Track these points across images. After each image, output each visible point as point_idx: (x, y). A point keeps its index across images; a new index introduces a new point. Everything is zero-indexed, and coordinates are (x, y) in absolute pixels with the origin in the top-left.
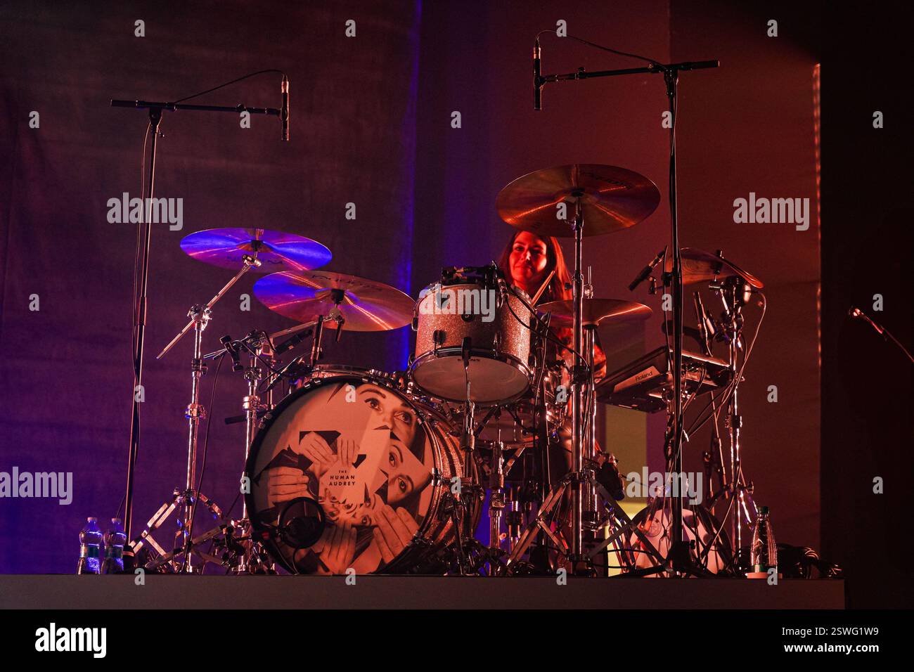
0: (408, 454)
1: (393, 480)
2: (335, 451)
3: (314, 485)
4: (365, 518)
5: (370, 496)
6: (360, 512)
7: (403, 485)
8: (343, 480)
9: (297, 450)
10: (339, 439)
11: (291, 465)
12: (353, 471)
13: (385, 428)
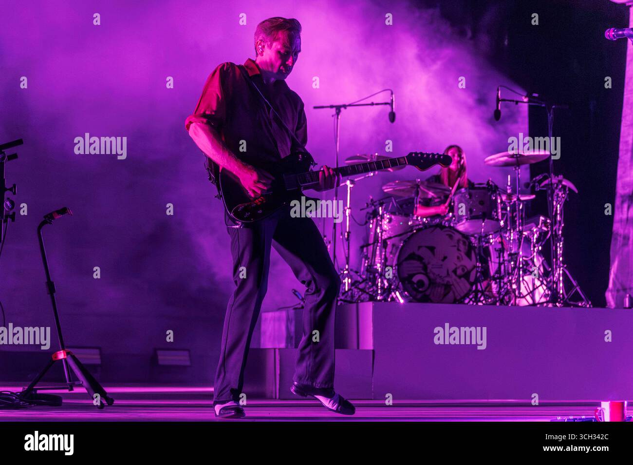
0: (465, 257)
1: (459, 268)
5: (450, 272)
9: (417, 253)
10: (435, 250)
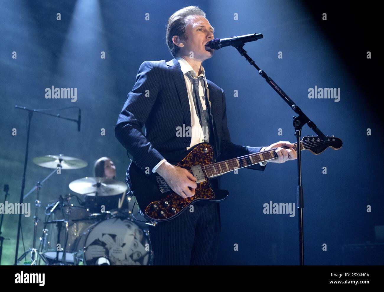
3: (107, 252)
6: (123, 263)
7: (138, 255)
8: (117, 251)
11: (99, 245)
12: (121, 248)
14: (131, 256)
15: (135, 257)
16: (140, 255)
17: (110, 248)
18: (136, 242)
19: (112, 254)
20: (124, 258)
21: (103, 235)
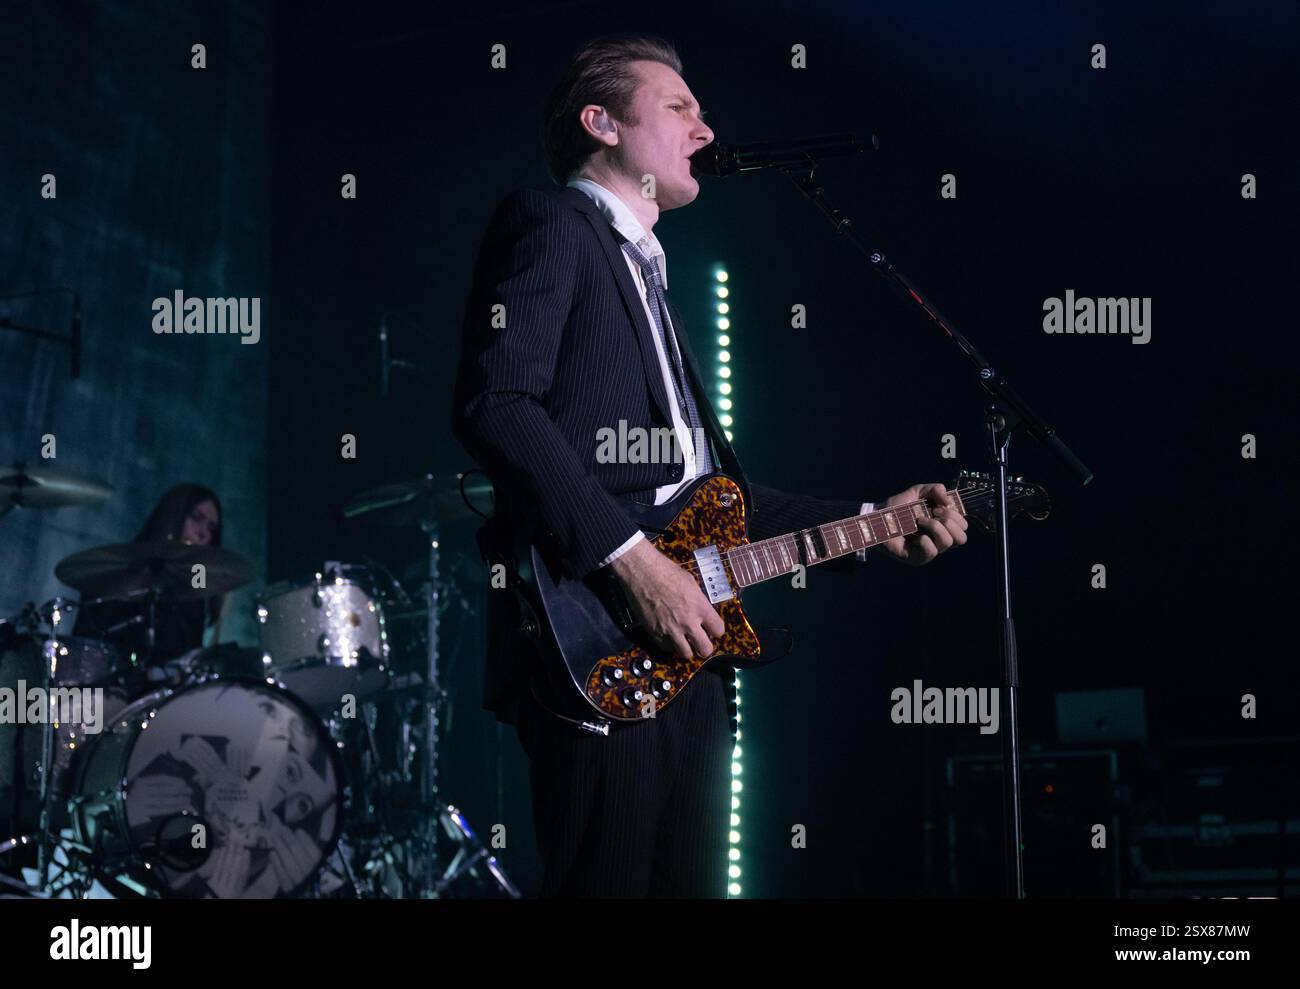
2: (224, 759)
3: (198, 799)
4: (260, 839)
6: (254, 833)
7: (303, 805)
8: (233, 795)
11: (170, 773)
12: (245, 785)
13: (281, 738)
14: (280, 811)
15: (293, 812)
16: (310, 807)
17: (209, 785)
18: (296, 762)
19: (214, 804)
20: (255, 818)
21: (185, 738)
